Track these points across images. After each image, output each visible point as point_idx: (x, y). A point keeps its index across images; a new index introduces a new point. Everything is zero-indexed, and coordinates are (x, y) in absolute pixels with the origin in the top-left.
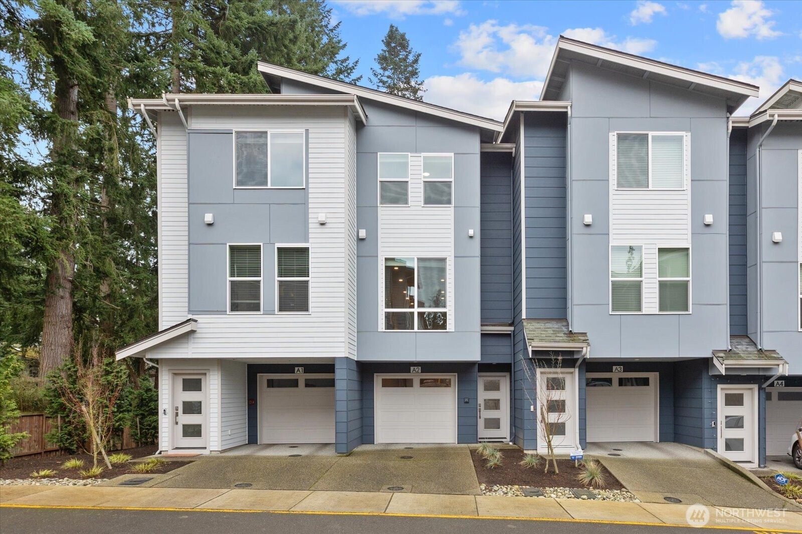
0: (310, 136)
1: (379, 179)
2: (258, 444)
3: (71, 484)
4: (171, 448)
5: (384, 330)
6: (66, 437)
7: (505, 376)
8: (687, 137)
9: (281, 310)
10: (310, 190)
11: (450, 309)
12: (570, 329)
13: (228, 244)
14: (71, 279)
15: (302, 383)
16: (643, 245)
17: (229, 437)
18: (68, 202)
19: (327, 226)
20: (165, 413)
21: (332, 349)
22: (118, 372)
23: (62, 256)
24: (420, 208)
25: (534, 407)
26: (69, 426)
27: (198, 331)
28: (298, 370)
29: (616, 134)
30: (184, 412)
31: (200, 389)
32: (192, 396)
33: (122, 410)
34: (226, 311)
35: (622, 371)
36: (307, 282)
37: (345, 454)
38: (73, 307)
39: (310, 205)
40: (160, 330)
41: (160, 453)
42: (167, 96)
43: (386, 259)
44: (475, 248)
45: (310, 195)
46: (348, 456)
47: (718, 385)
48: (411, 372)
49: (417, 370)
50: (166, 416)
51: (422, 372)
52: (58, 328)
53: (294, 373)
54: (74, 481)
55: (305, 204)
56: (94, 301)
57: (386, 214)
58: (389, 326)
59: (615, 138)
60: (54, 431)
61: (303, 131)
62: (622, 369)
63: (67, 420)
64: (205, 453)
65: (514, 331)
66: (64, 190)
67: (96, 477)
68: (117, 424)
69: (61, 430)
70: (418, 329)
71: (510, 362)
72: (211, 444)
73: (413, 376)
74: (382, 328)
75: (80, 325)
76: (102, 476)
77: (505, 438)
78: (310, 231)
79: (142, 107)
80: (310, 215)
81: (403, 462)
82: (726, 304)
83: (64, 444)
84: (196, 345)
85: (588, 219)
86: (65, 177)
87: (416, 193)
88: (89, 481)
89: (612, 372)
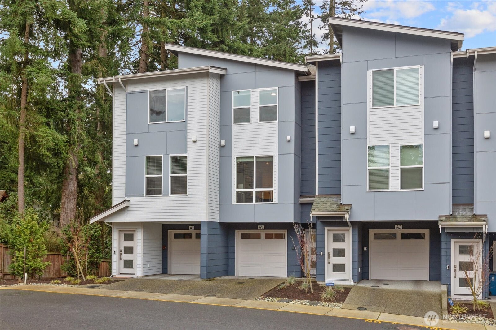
0: (189, 89)
1: (233, 107)
2: (168, 274)
3: (66, 286)
4: (117, 274)
5: (235, 203)
6: (71, 267)
8: (421, 68)
9: (172, 193)
10: (188, 122)
11: (275, 189)
12: (341, 202)
13: (145, 156)
14: (77, 167)
16: (390, 144)
17: (148, 269)
18: (74, 123)
19: (197, 142)
20: (115, 254)
21: (197, 217)
22: (96, 229)
23: (71, 157)
24: (257, 124)
25: (323, 253)
26: (73, 261)
27: (130, 206)
28: (191, 228)
29: (372, 71)
30: (125, 253)
31: (132, 240)
32: (128, 244)
33: (98, 251)
34: (144, 195)
35: (402, 228)
36: (186, 176)
37: (206, 280)
38: (78, 184)
39: (188, 131)
40: (113, 206)
41: (112, 276)
42: (115, 77)
43: (237, 158)
44: (291, 148)
45: (188, 125)
46: (208, 281)
47: (452, 239)
48: (258, 229)
49: (262, 228)
50: (115, 255)
51: (265, 229)
52: (69, 199)
53: (189, 229)
54: (67, 285)
55: (185, 130)
56: (89, 181)
57: (238, 129)
58: (238, 200)
59: (371, 74)
60: (65, 264)
61: (184, 87)
62: (402, 227)
63: (72, 257)
64: (135, 277)
66: (72, 117)
67: (77, 284)
68: (96, 260)
69: (69, 263)
70: (256, 202)
72: (138, 272)
73: (261, 231)
74: (234, 202)
75: (82, 196)
76: (80, 284)
78: (188, 146)
79: (105, 82)
80: (188, 137)
82: (449, 183)
83: (70, 272)
84: (129, 215)
85: (352, 129)
86: (73, 108)
87: (255, 114)
88: (74, 285)
89: (394, 229)
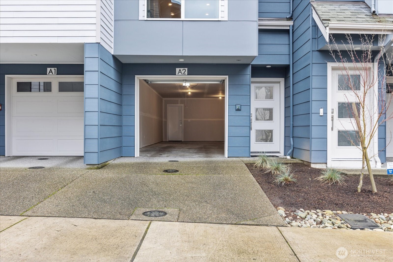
2: (6, 156)
5: (146, 18)
7: (279, 82)
15: (55, 87)
25: (324, 111)
28: (51, 71)
37: (96, 166)
46: (99, 168)
48: (177, 74)
49: (183, 72)
51: (188, 75)
53: (46, 74)
58: (151, 13)
65: (293, 26)
71: (288, 63)
74: (144, 16)
77: (279, 152)
81: (166, 176)
